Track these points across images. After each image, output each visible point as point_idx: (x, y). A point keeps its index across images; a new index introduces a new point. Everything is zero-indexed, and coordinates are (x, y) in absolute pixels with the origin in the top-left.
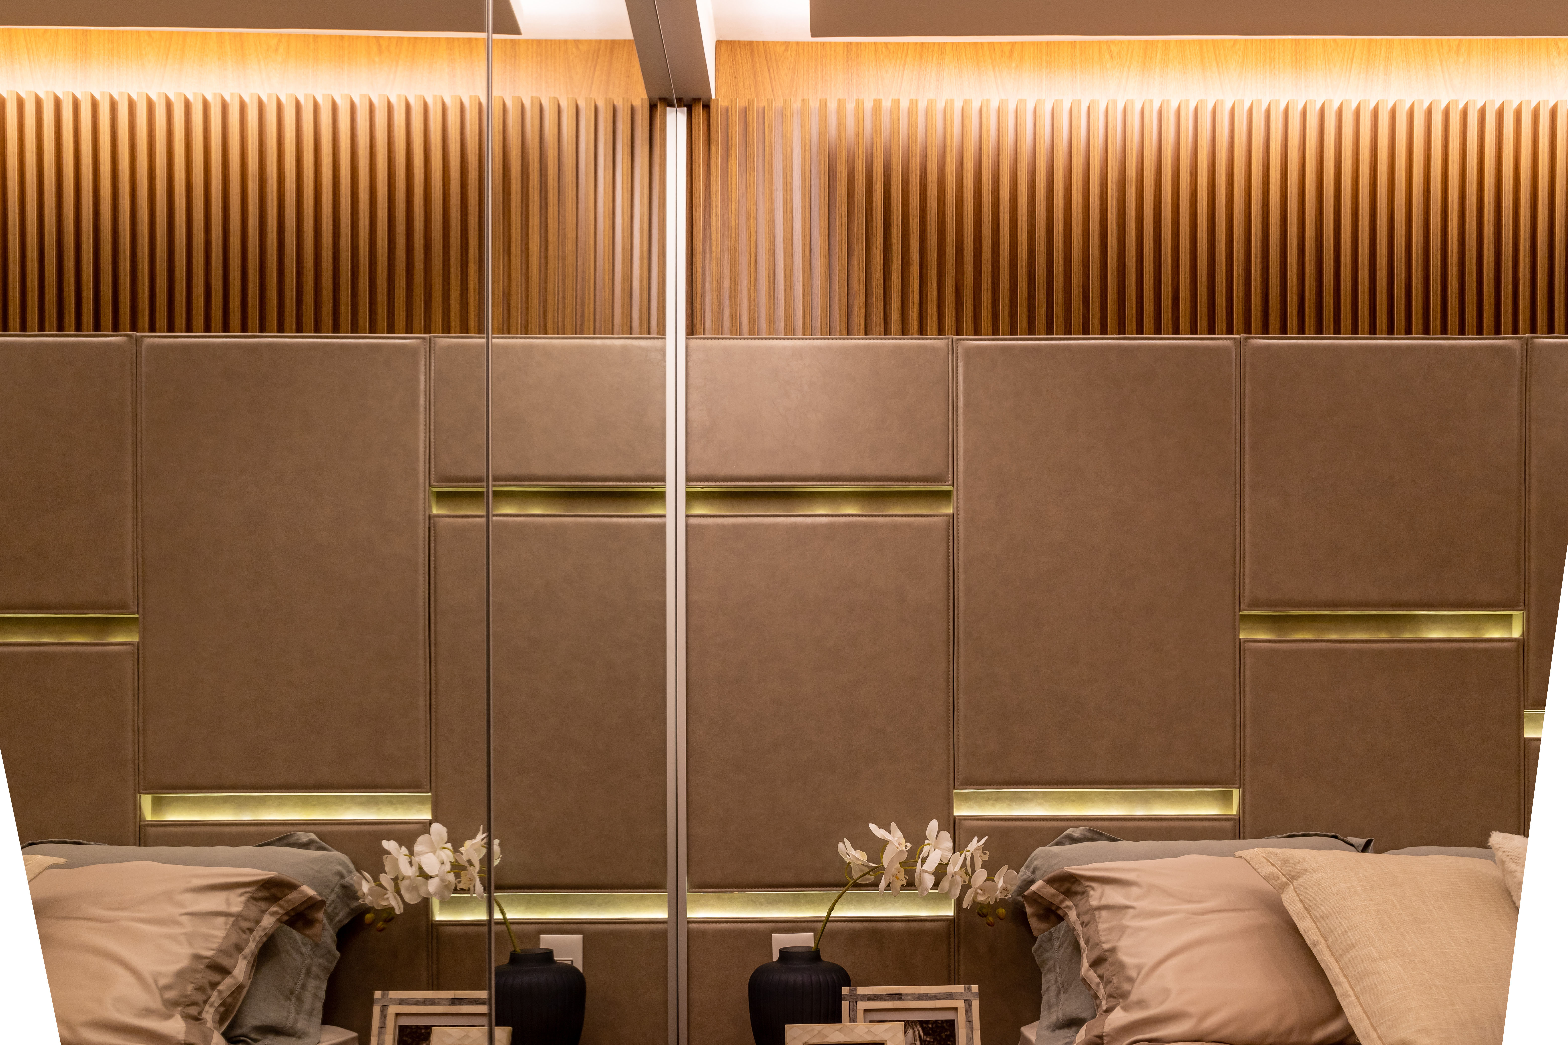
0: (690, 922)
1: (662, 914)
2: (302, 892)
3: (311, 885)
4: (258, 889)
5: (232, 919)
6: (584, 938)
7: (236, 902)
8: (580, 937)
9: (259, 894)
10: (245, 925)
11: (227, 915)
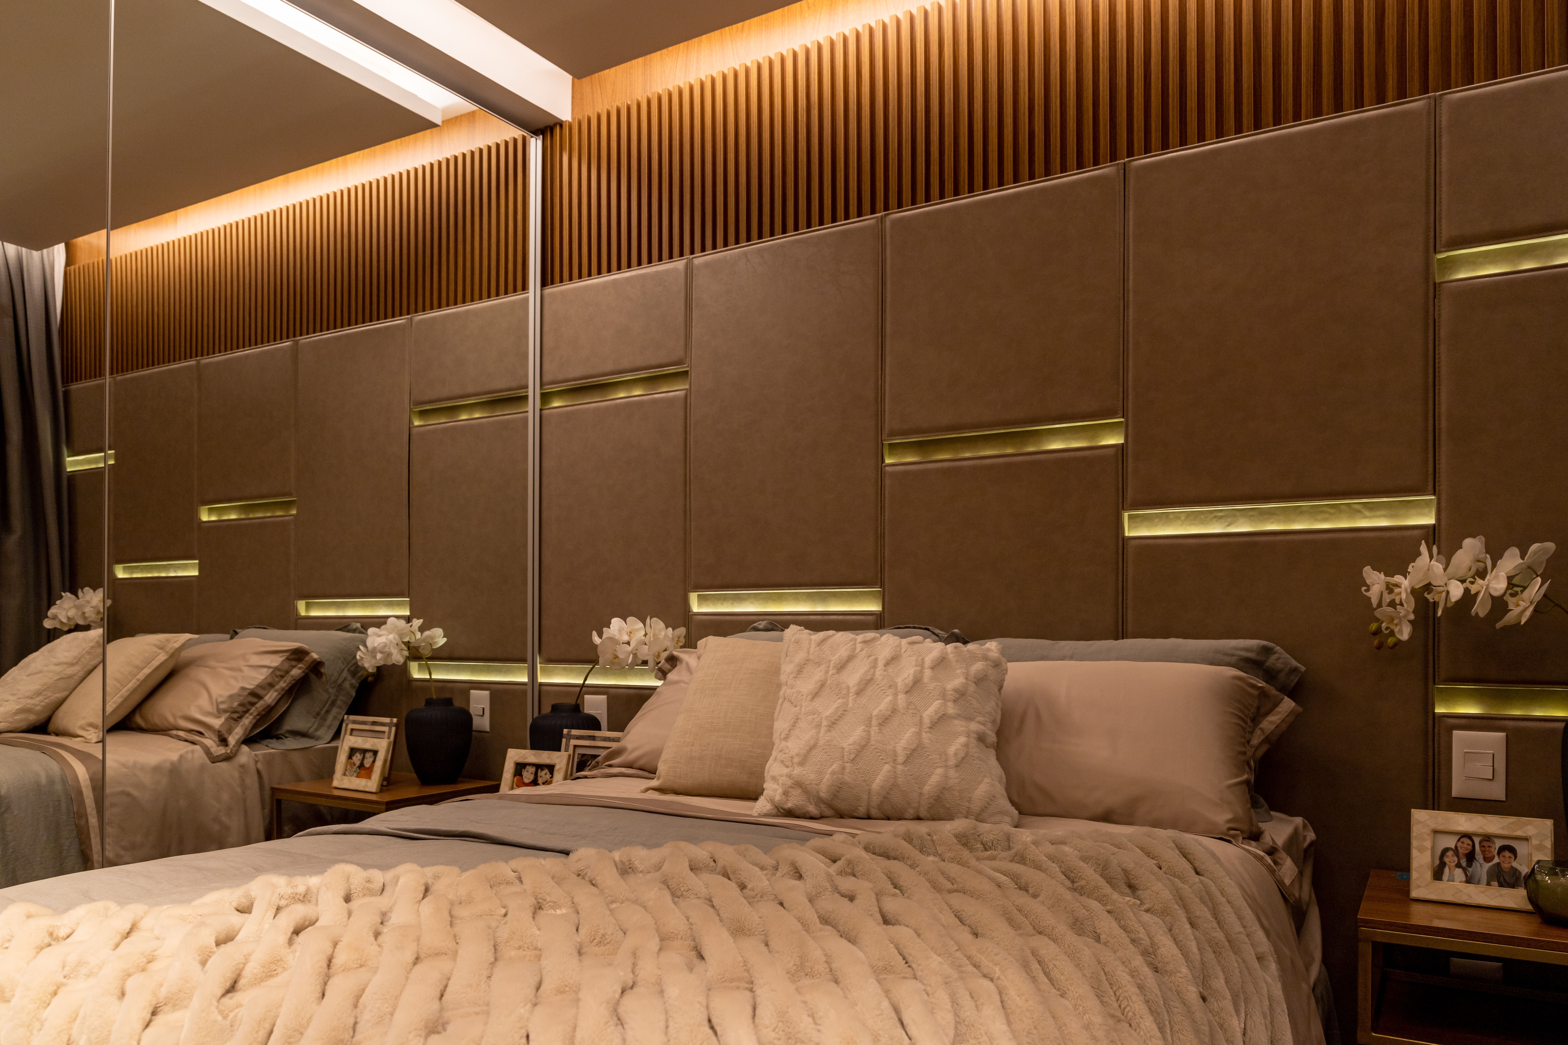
0: (541, 684)
1: (524, 679)
2: (312, 657)
3: (318, 653)
4: (291, 654)
5: (271, 670)
6: (491, 694)
7: (276, 661)
8: (487, 693)
9: (292, 657)
10: (278, 673)
11: (269, 667)
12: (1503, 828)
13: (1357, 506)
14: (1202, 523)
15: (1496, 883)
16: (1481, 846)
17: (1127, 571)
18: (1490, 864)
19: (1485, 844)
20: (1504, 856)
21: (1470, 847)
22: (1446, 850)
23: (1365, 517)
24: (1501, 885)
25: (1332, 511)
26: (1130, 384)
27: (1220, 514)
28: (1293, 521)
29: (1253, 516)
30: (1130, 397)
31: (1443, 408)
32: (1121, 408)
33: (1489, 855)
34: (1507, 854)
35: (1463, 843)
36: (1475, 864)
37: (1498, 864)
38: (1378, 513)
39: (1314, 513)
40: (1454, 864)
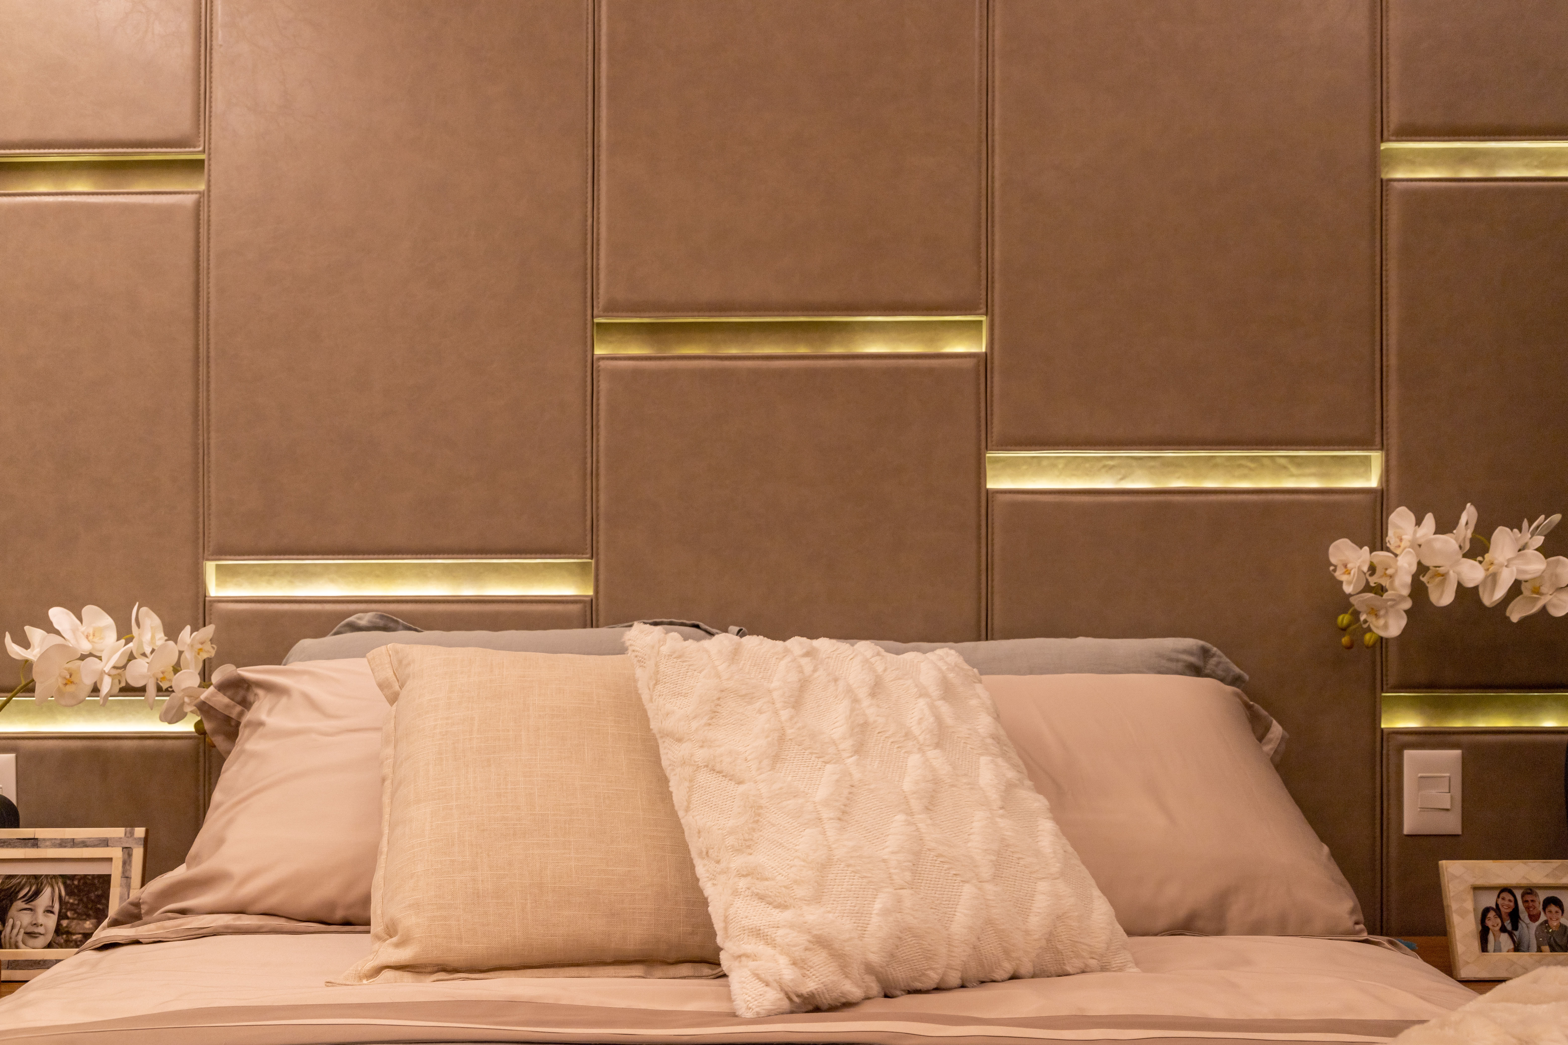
12: (1547, 876)
13: (1283, 461)
14: (1087, 475)
15: (1546, 948)
16: (1525, 902)
17: (993, 540)
18: (1538, 923)
19: (1529, 898)
20: (1550, 912)
21: (1512, 904)
22: (1486, 911)
23: (1292, 475)
24: (1553, 950)
25: (1252, 465)
26: (997, 266)
27: (1111, 463)
28: (1205, 477)
29: (1153, 467)
30: (997, 285)
31: (1392, 341)
32: (983, 301)
33: (1535, 912)
34: (1553, 908)
35: (1503, 899)
36: (1522, 925)
37: (1546, 922)
38: (1307, 471)
39: (1232, 466)
40: (1498, 928)
